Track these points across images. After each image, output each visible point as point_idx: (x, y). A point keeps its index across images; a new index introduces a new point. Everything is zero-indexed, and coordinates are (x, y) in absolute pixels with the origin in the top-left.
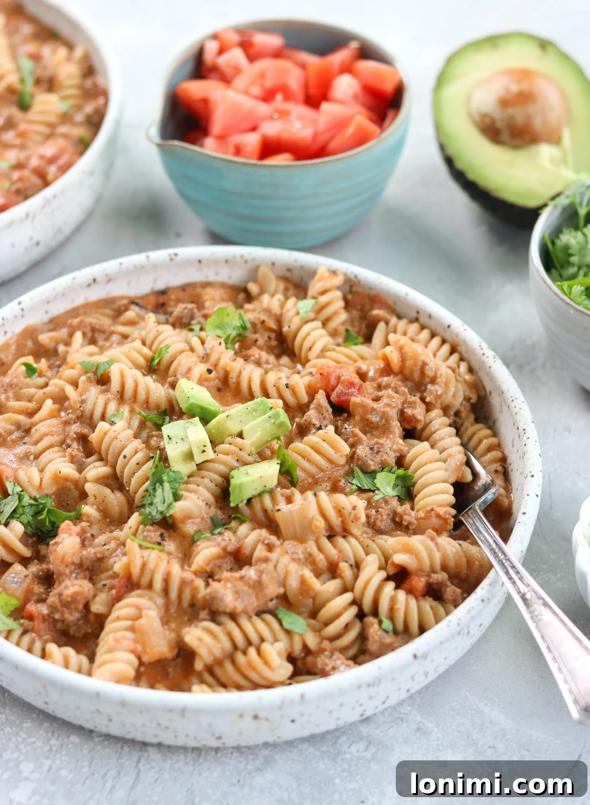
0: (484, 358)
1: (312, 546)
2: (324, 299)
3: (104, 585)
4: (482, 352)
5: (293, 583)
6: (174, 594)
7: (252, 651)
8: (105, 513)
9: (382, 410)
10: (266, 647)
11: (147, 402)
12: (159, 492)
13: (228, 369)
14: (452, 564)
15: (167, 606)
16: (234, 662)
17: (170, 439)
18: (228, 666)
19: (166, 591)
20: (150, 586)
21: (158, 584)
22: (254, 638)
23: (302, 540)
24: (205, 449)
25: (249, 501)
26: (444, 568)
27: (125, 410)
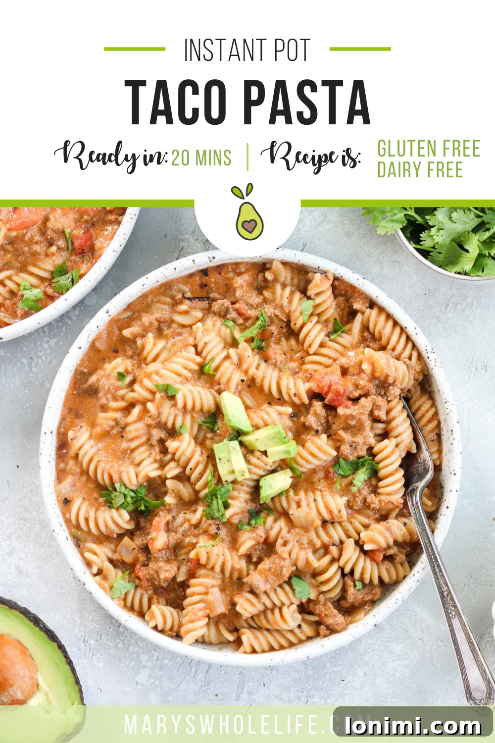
0: (428, 360)
1: (313, 535)
2: (318, 300)
3: (184, 559)
4: (427, 355)
5: (301, 563)
6: (227, 574)
7: (277, 612)
8: (179, 498)
9: (358, 417)
10: (285, 609)
11: (201, 410)
12: (215, 502)
13: (255, 377)
14: (400, 539)
15: (223, 580)
16: (266, 617)
17: (220, 460)
18: (262, 618)
19: (222, 571)
20: (213, 569)
21: (218, 569)
22: (278, 603)
23: (306, 529)
24: (244, 474)
25: (272, 499)
26: (396, 542)
27: (188, 418)
